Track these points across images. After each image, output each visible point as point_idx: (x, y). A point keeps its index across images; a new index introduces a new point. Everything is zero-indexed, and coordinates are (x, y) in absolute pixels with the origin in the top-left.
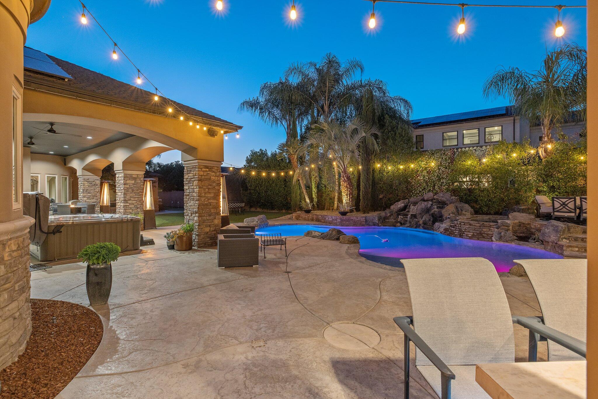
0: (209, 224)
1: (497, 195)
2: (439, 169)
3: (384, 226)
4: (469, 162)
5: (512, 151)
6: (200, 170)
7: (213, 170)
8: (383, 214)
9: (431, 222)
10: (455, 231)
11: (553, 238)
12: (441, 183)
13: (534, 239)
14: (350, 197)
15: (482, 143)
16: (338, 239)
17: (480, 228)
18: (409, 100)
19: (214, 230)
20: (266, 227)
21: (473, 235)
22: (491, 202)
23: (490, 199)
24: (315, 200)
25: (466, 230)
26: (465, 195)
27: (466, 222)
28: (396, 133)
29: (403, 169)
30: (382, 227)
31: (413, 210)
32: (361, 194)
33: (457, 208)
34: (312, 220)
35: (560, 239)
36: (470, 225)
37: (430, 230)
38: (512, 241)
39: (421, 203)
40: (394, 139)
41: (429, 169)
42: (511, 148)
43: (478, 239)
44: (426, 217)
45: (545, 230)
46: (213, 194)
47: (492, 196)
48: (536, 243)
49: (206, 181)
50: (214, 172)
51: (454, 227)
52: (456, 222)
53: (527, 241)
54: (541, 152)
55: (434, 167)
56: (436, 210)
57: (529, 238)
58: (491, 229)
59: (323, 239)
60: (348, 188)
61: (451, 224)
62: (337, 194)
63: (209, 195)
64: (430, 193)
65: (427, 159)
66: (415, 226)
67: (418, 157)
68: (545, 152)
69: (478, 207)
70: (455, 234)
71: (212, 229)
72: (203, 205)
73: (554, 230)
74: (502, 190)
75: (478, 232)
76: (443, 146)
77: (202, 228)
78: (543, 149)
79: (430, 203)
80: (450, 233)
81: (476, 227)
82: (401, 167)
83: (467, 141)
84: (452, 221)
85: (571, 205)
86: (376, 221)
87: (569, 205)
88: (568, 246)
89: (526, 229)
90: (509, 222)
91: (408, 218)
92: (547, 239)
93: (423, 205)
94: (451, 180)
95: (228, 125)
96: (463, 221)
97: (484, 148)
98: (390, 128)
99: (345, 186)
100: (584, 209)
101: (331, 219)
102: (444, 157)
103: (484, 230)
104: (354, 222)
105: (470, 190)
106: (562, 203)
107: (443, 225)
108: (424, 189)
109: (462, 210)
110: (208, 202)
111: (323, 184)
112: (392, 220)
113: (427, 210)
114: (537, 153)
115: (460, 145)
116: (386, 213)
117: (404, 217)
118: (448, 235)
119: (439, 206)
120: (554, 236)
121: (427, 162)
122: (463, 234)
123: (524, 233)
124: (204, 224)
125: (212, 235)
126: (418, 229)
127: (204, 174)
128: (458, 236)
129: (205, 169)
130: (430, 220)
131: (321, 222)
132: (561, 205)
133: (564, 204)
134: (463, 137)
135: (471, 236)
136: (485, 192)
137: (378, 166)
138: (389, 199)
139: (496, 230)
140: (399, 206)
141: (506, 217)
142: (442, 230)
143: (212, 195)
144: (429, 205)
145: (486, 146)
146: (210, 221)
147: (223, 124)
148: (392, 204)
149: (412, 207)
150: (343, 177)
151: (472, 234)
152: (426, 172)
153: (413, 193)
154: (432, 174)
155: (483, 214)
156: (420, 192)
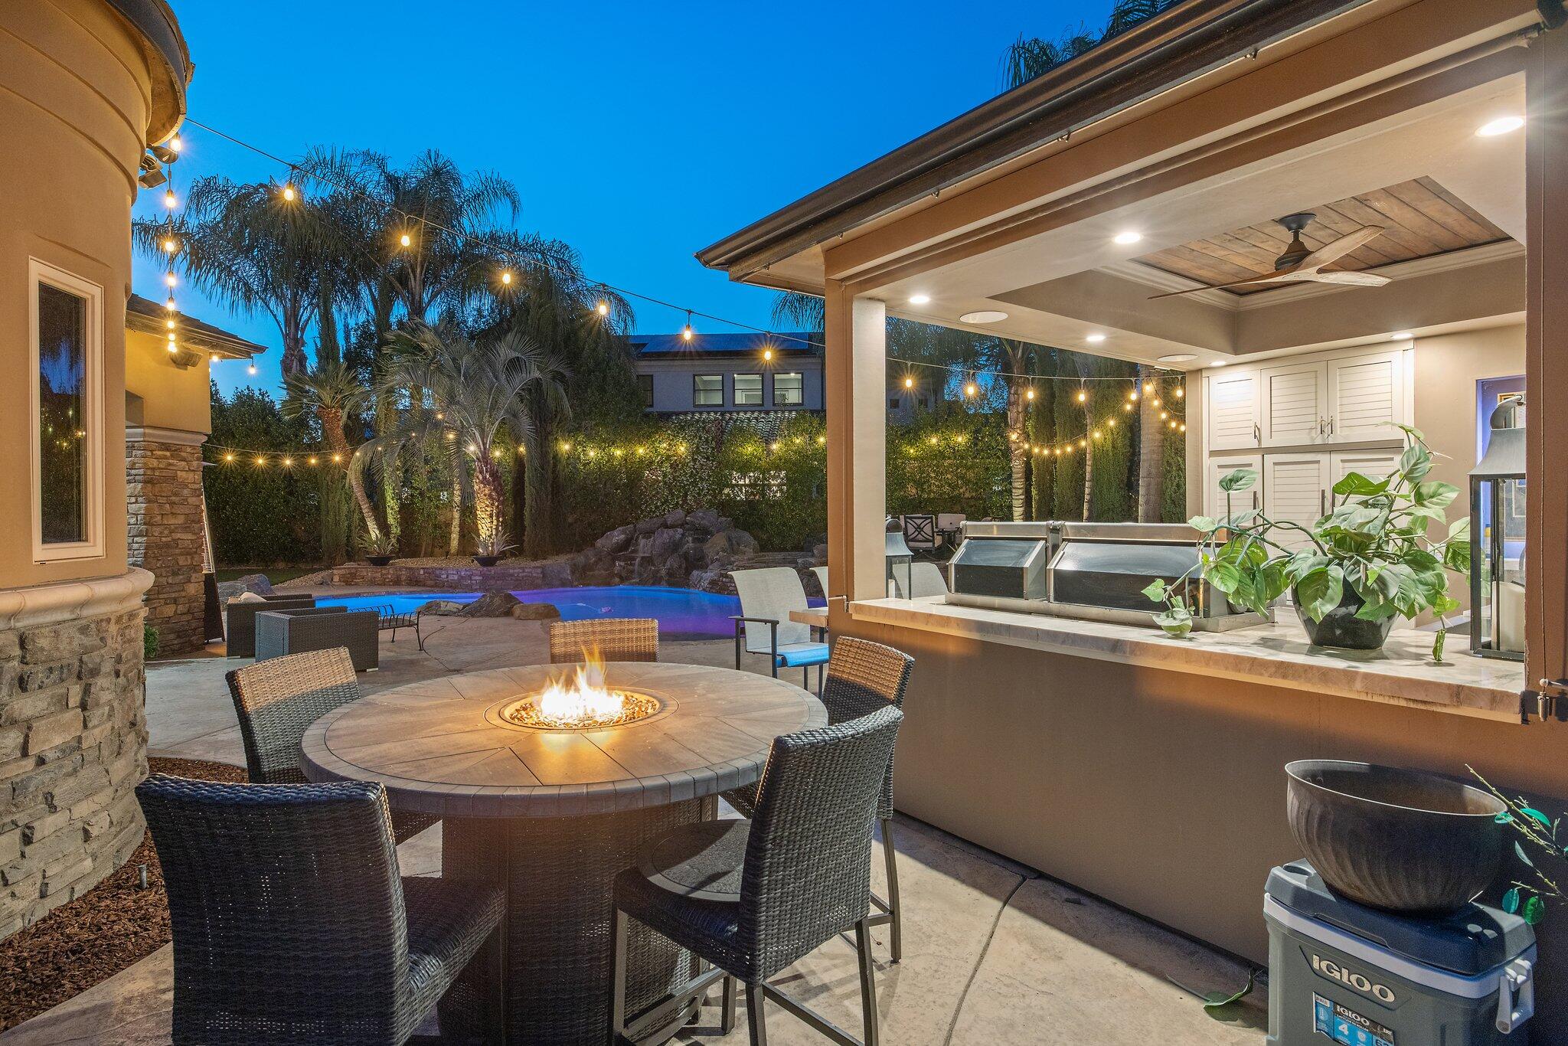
0: (173, 595)
1: (796, 514)
2: (695, 460)
3: (584, 585)
4: (749, 449)
5: (818, 433)
6: (149, 453)
7: (182, 454)
8: (580, 559)
9: (684, 571)
10: (729, 585)
12: (699, 490)
14: (498, 521)
15: (768, 405)
16: (508, 613)
19: (186, 610)
22: (787, 527)
23: (784, 522)
24: (394, 530)
26: (743, 515)
27: (748, 565)
28: (604, 378)
29: (622, 457)
30: (581, 587)
31: (645, 547)
32: (526, 513)
33: (729, 539)
34: (397, 582)
37: (682, 586)
39: (662, 533)
40: (602, 390)
41: (675, 458)
44: (672, 562)
46: (183, 516)
47: (788, 515)
49: (164, 482)
50: (184, 460)
52: (729, 567)
55: (684, 456)
56: (691, 545)
59: (473, 616)
60: (493, 499)
61: (722, 572)
62: (457, 515)
63: (172, 521)
64: (678, 510)
65: (671, 437)
66: (651, 581)
67: (653, 433)
69: (765, 536)
71: (181, 608)
72: (159, 547)
76: (695, 406)
77: (155, 608)
79: (680, 530)
80: (721, 589)
82: (618, 453)
83: (740, 398)
84: (722, 565)
86: (567, 574)
91: (636, 564)
93: (665, 536)
94: (717, 484)
95: (230, 341)
96: (742, 563)
97: (772, 414)
99: (485, 495)
101: (456, 577)
102: (704, 436)
104: (517, 580)
105: (749, 503)
107: (708, 575)
108: (666, 501)
109: (738, 544)
110: (169, 539)
111: (416, 490)
112: (600, 572)
113: (674, 547)
115: (728, 408)
116: (586, 557)
117: (627, 564)
118: (717, 592)
119: (696, 536)
121: (669, 444)
124: (161, 596)
125: (183, 625)
127: (161, 466)
129: (160, 453)
130: (680, 567)
131: (424, 585)
134: (734, 390)
136: (777, 509)
137: (565, 447)
138: (590, 524)
140: (615, 540)
141: (810, 554)
142: (705, 584)
143: (180, 520)
144: (678, 536)
145: (776, 412)
146: (176, 588)
147: (218, 338)
148: (596, 537)
149: (642, 542)
150: (481, 472)
152: (668, 465)
153: (642, 511)
154: (680, 469)
155: (774, 550)
156: (657, 507)
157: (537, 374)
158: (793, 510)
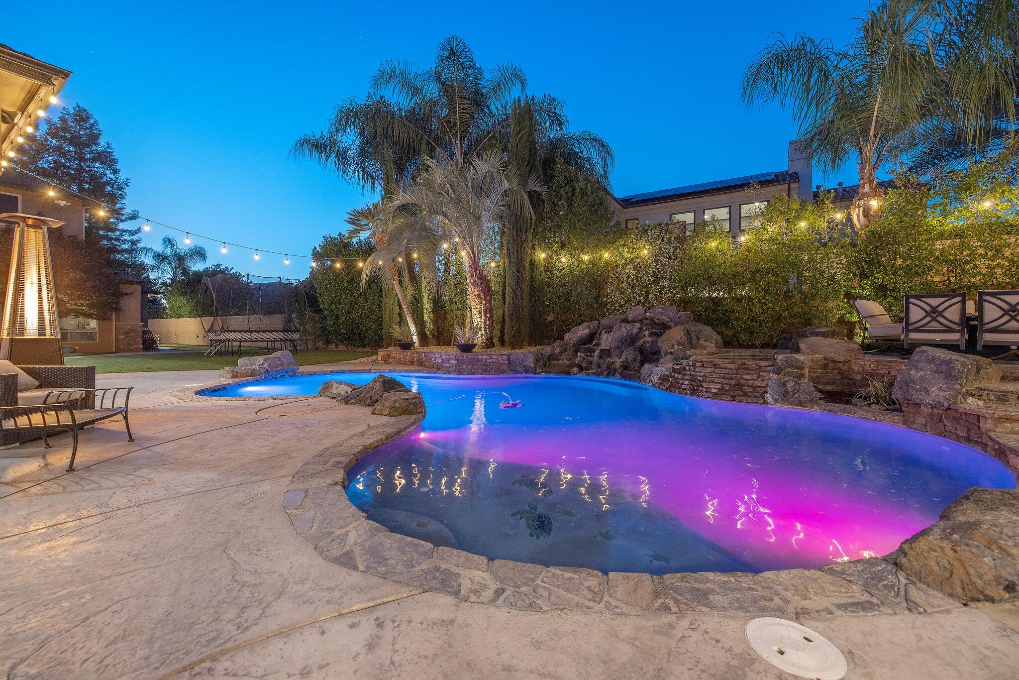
1: (768, 308)
2: (657, 261)
3: (546, 372)
4: (713, 244)
5: (798, 218)
8: (547, 349)
9: (637, 364)
10: (681, 382)
11: (938, 392)
12: (661, 288)
13: (866, 398)
17: (737, 373)
18: (607, 140)
20: (291, 376)
21: (722, 389)
22: (756, 322)
23: (754, 317)
24: (428, 325)
25: (707, 377)
26: (705, 311)
27: (707, 360)
29: (590, 262)
30: (543, 375)
31: (606, 341)
33: (688, 333)
35: (960, 397)
36: (715, 366)
37: (633, 379)
38: (813, 402)
39: (621, 327)
40: (570, 202)
41: (639, 260)
42: (797, 210)
43: (733, 399)
44: (628, 355)
45: (909, 374)
47: (758, 309)
48: (873, 406)
51: (680, 373)
52: (685, 362)
53: (849, 403)
54: (857, 216)
55: (647, 258)
56: (648, 339)
57: (851, 395)
58: (762, 374)
59: (346, 403)
60: (481, 298)
61: (675, 366)
62: (468, 315)
64: (639, 307)
65: (635, 241)
66: (606, 373)
67: (618, 239)
68: (865, 217)
69: (730, 333)
70: (683, 386)
73: (937, 372)
74: (779, 296)
75: (733, 382)
78: (861, 209)
79: (638, 325)
80: (671, 385)
81: (727, 371)
82: (586, 258)
84: (676, 359)
85: (953, 314)
86: (530, 362)
87: (946, 314)
88: (1001, 418)
89: (839, 373)
90: (801, 358)
91: (595, 356)
92: (915, 396)
93: (624, 330)
94: (680, 282)
96: (699, 358)
98: (563, 180)
99: (475, 295)
100: (986, 321)
101: (440, 361)
102: (667, 237)
103: (745, 377)
104: (485, 365)
105: (715, 301)
106: (928, 308)
107: (659, 368)
108: (629, 300)
109: (698, 339)
112: (564, 361)
113: (631, 340)
114: (849, 219)
116: (553, 348)
117: (587, 356)
118: (667, 389)
119: (654, 331)
120: (939, 389)
121: (633, 248)
122: (698, 386)
123: (834, 383)
126: (611, 379)
128: (688, 392)
130: (635, 360)
132: (928, 314)
133: (934, 313)
135: (716, 391)
136: (744, 303)
138: (563, 322)
139: (773, 376)
140: (579, 334)
141: (793, 349)
142: (656, 379)
144: (635, 331)
148: (567, 331)
149: (604, 336)
150: (472, 276)
151: (719, 386)
152: (631, 266)
153: (608, 309)
154: (644, 270)
155: (741, 346)
156: (621, 306)
157: (506, 185)
158: (765, 304)
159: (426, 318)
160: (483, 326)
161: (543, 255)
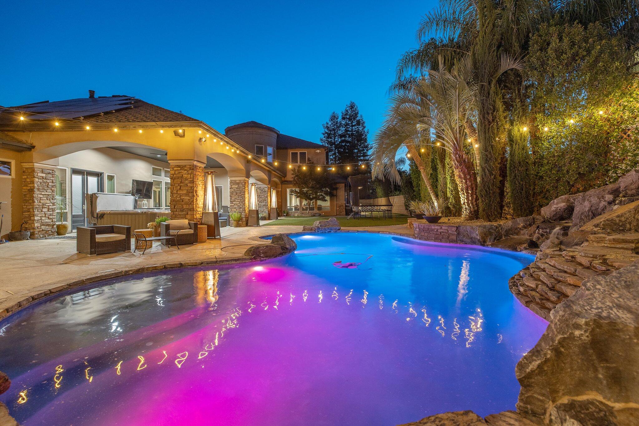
8: (508, 223)
20: (335, 232)
30: (489, 247)
46: (186, 191)
49: (178, 179)
50: (186, 170)
63: (181, 192)
82: (572, 122)
112: (524, 236)
127: (176, 173)
129: (177, 169)
159: (449, 195)
160: (466, 201)
161: (525, 129)
